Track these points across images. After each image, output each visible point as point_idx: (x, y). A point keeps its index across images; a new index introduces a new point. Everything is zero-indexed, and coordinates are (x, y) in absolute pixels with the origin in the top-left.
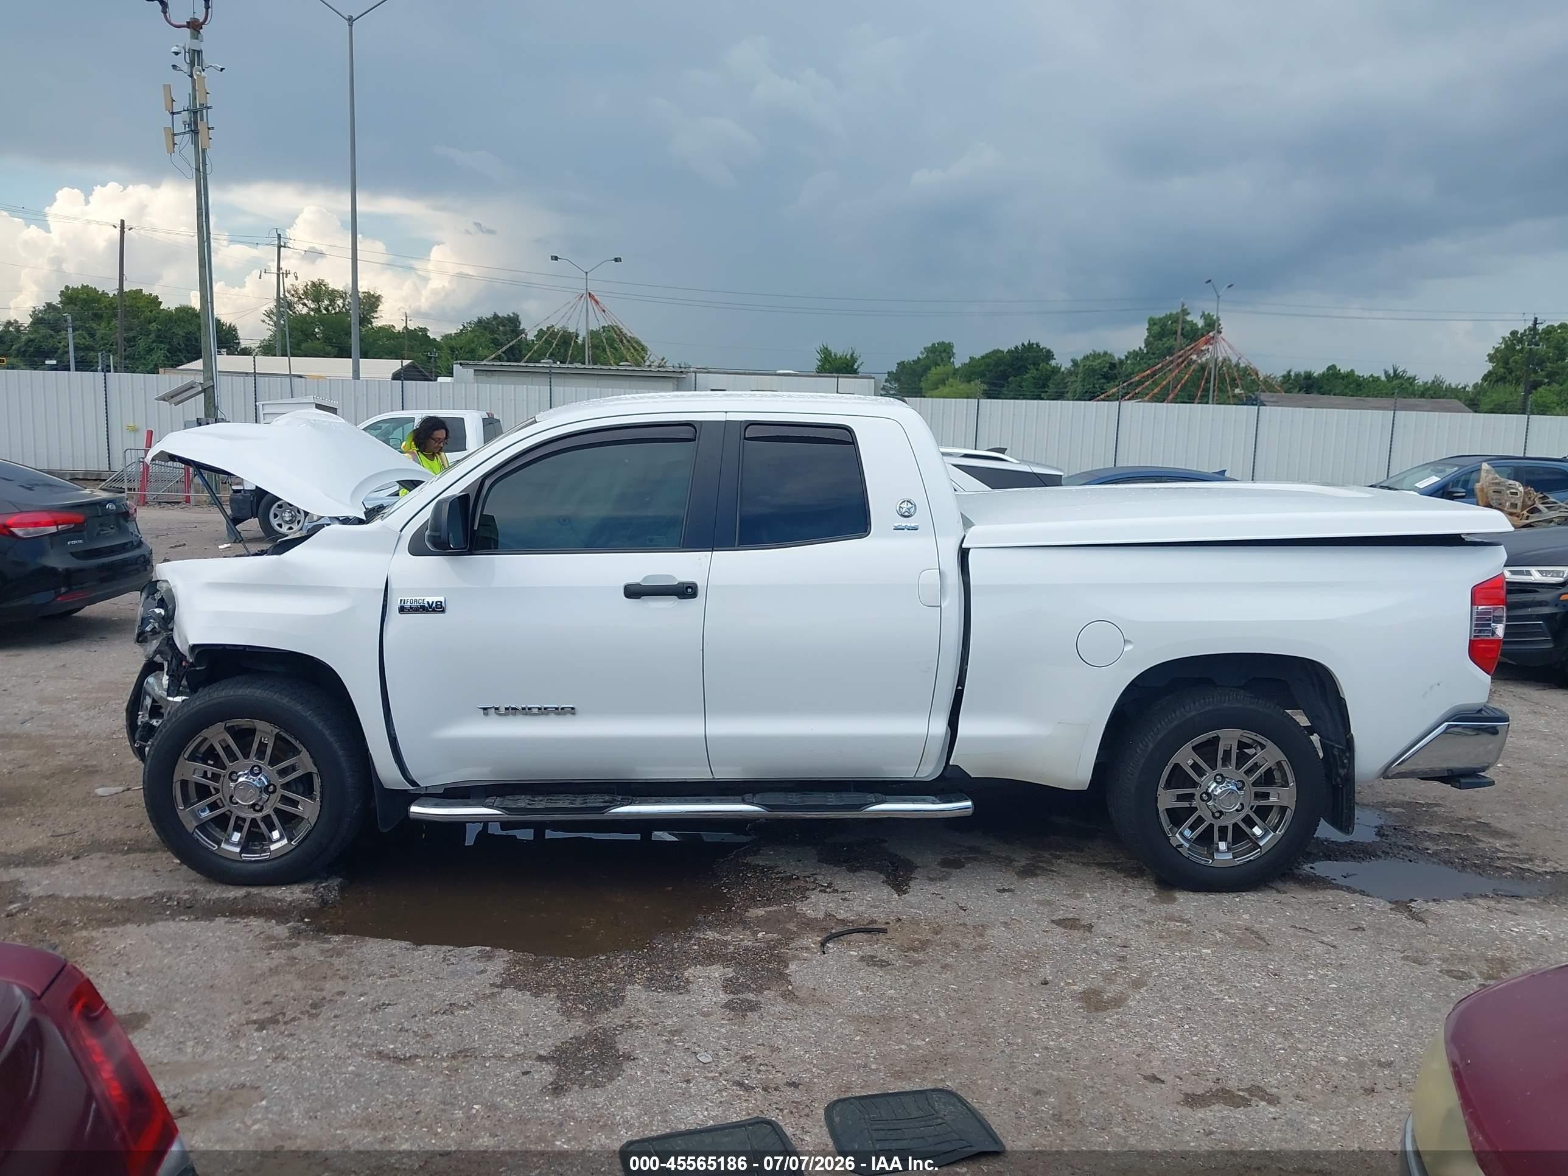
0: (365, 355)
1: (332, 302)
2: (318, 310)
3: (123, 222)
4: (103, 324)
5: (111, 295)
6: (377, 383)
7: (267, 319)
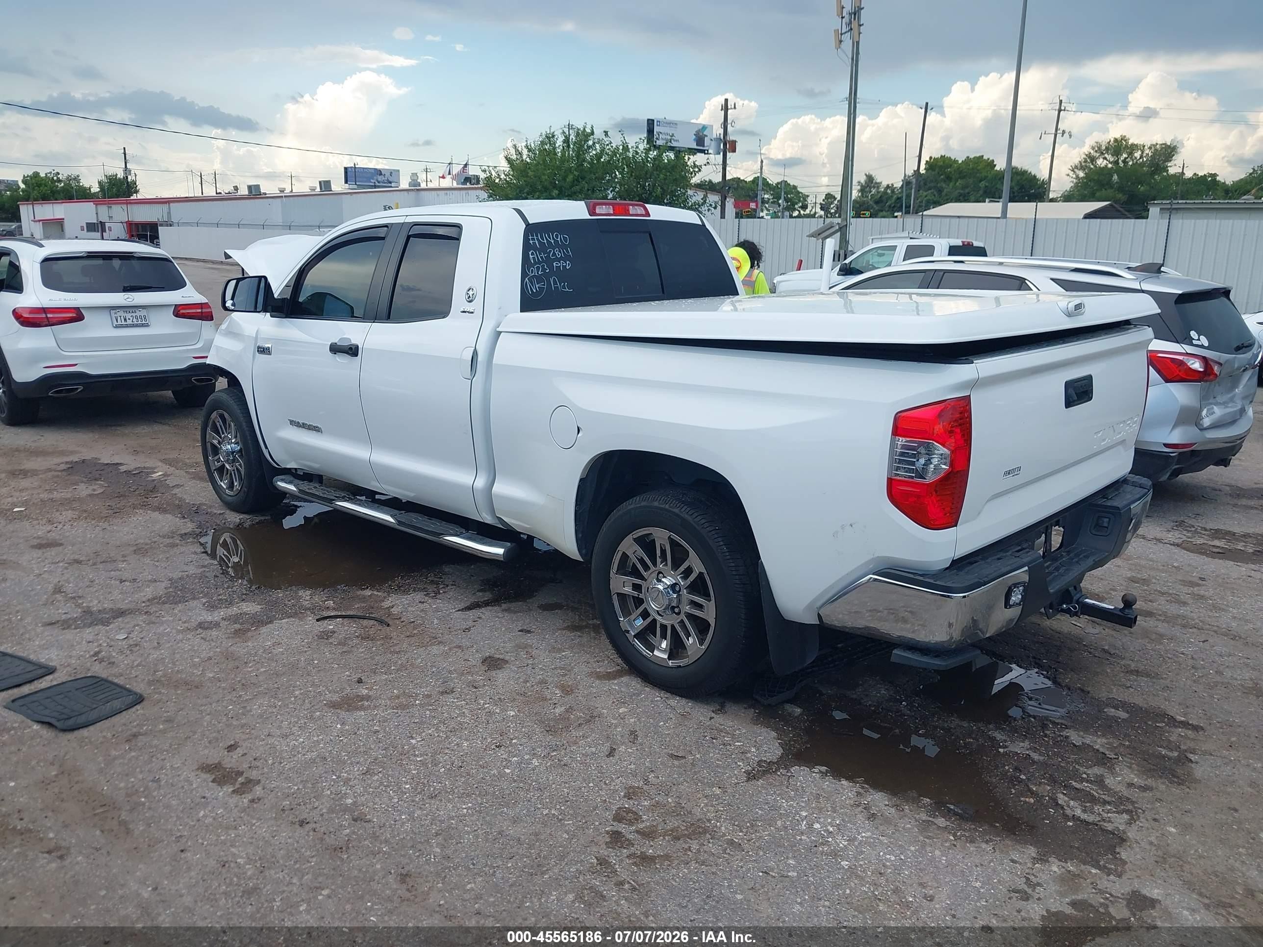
0: (1012, 200)
1: (1131, 154)
2: (1116, 163)
3: (927, 104)
4: (951, 184)
5: (960, 162)
6: (1024, 221)
7: (1071, 173)
